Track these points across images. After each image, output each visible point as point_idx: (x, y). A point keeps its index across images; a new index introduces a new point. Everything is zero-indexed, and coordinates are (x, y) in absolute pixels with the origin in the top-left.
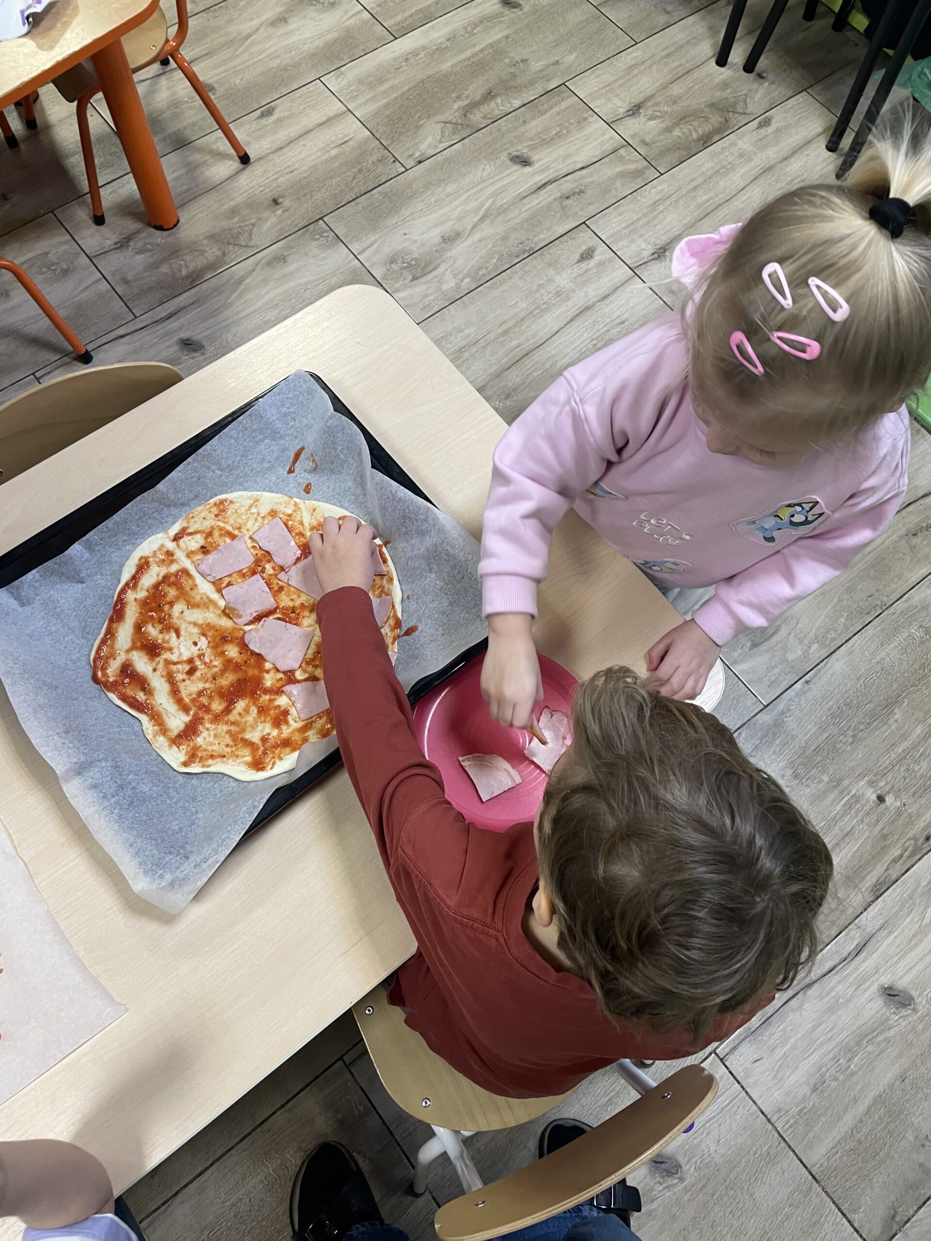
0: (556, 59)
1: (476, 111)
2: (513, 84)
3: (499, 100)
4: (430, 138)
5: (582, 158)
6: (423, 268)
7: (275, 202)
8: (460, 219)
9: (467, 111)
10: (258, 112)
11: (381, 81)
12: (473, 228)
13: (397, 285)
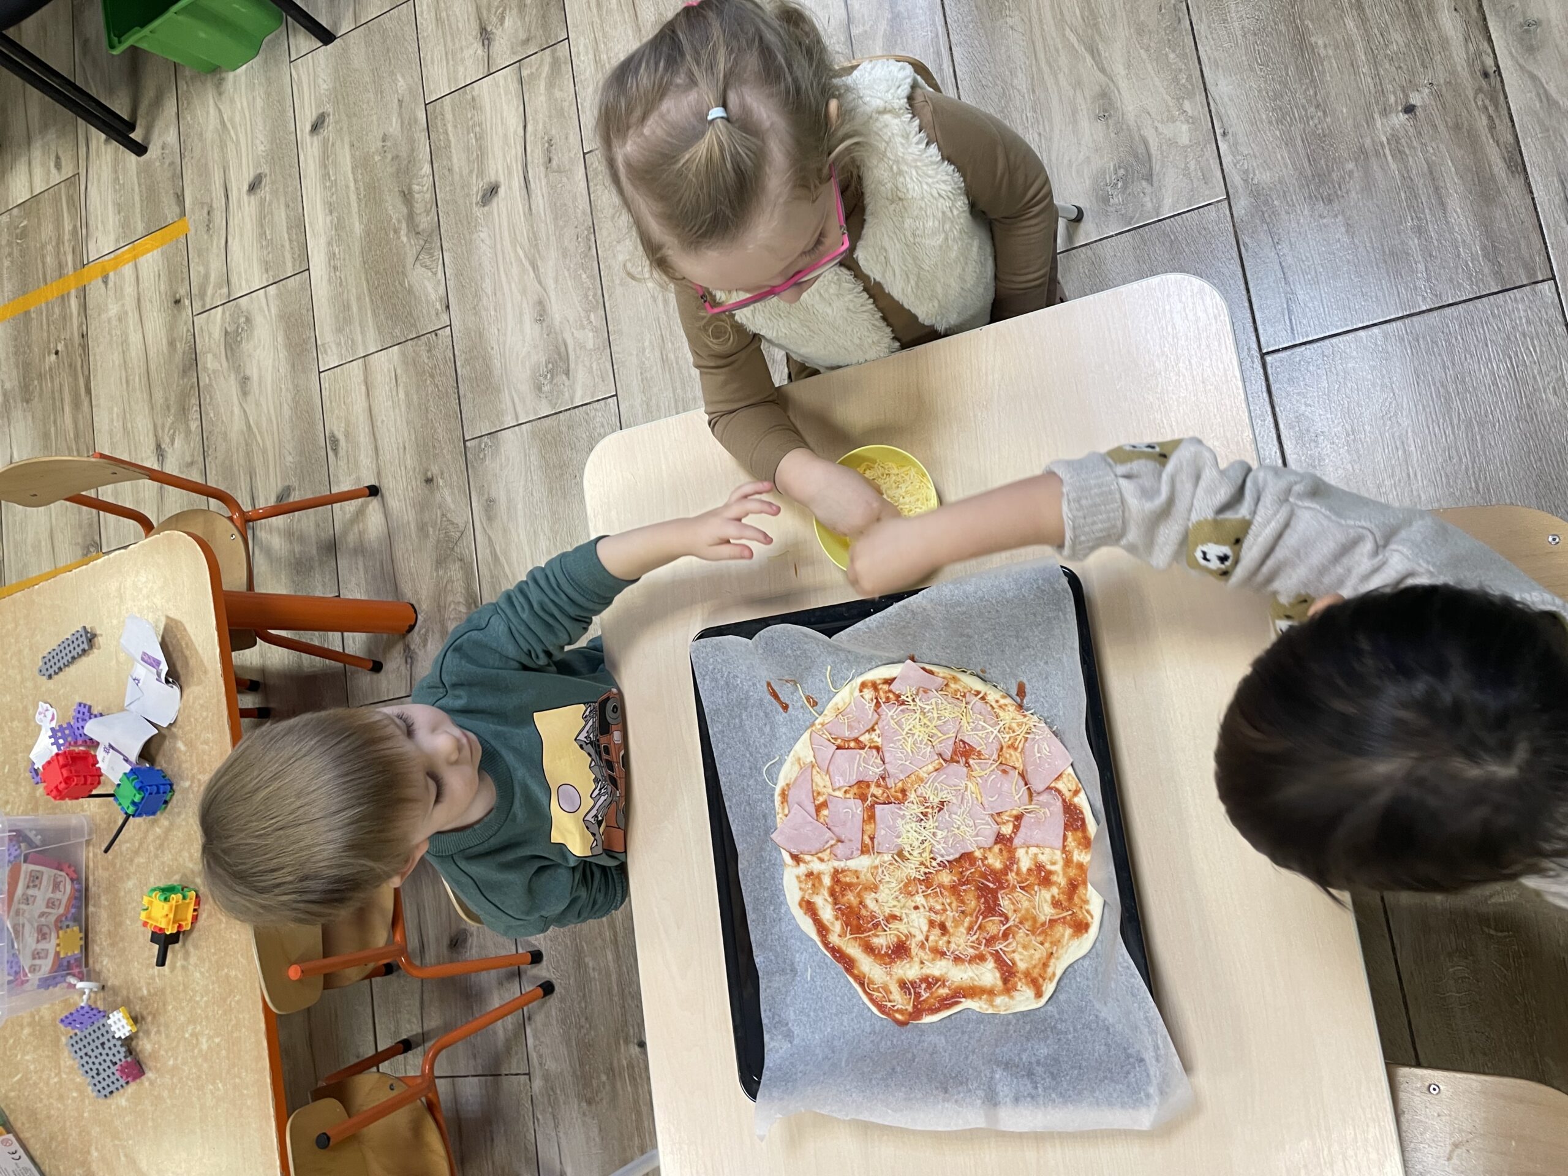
0: (396, 101)
1: (417, 219)
2: (405, 162)
3: (416, 188)
4: (427, 283)
5: (514, 122)
6: (560, 358)
7: (429, 481)
8: (524, 292)
9: (414, 229)
10: (330, 453)
11: (347, 307)
12: (540, 283)
13: (567, 394)
